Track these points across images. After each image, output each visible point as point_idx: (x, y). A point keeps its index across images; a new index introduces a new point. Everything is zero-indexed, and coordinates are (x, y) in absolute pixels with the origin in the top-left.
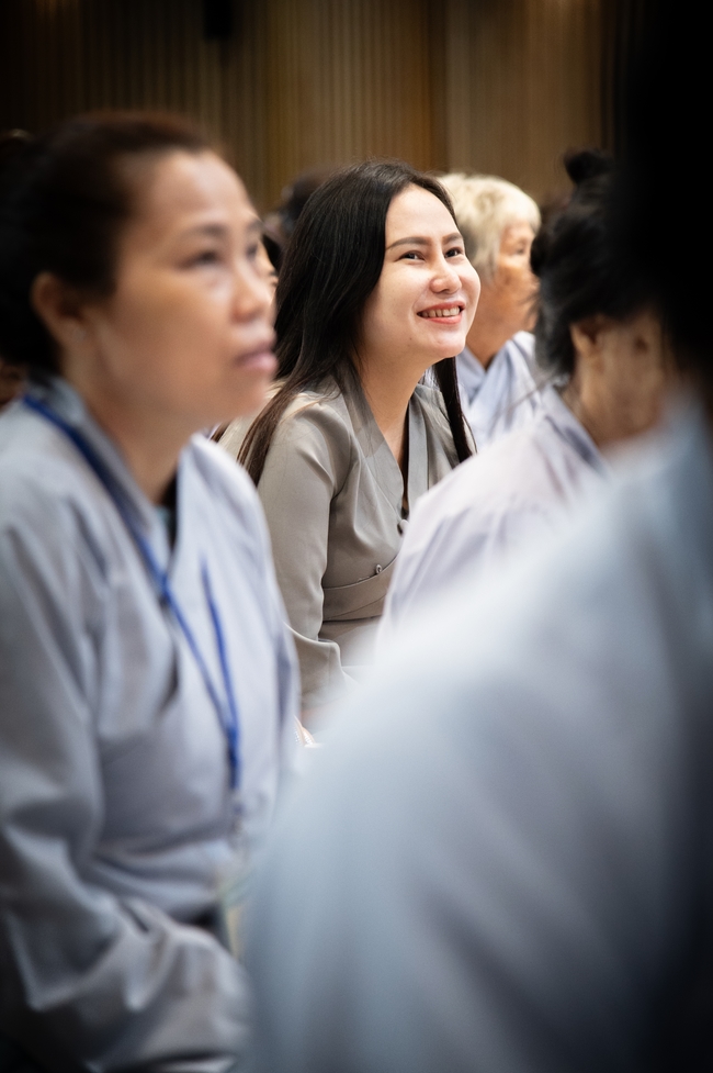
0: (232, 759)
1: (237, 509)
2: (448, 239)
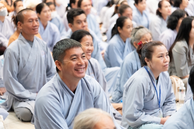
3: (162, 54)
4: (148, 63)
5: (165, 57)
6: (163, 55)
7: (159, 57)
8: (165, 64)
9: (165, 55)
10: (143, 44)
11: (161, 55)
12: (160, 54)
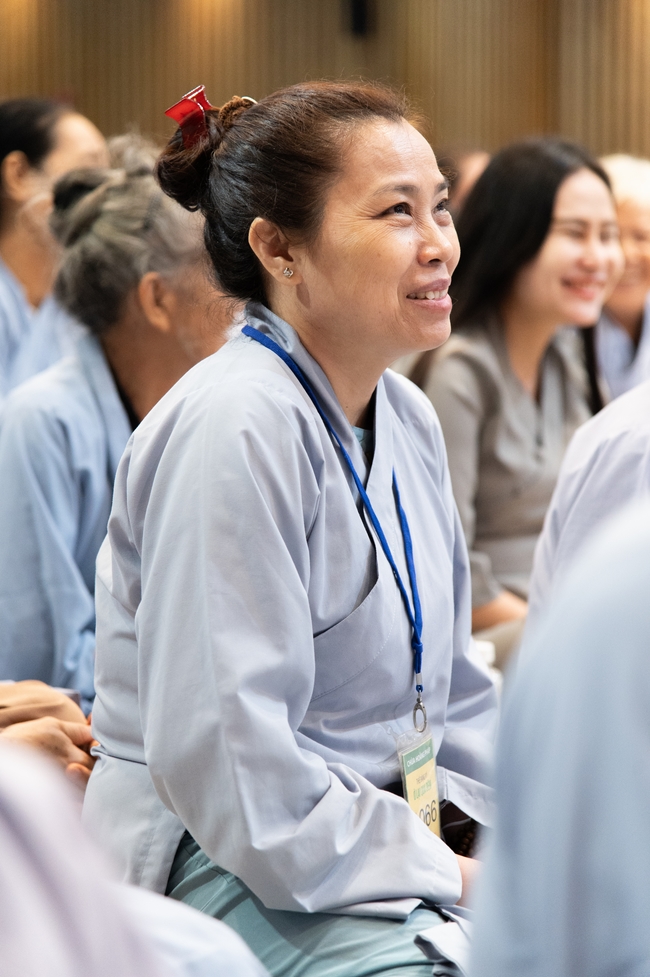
0: (415, 643)
1: (423, 432)
2: (605, 225)
3: (406, 189)
4: (275, 267)
5: (429, 218)
6: (412, 203)
7: (384, 214)
8: (424, 278)
9: (430, 199)
10: (215, 113)
11: (402, 198)
12: (386, 189)
